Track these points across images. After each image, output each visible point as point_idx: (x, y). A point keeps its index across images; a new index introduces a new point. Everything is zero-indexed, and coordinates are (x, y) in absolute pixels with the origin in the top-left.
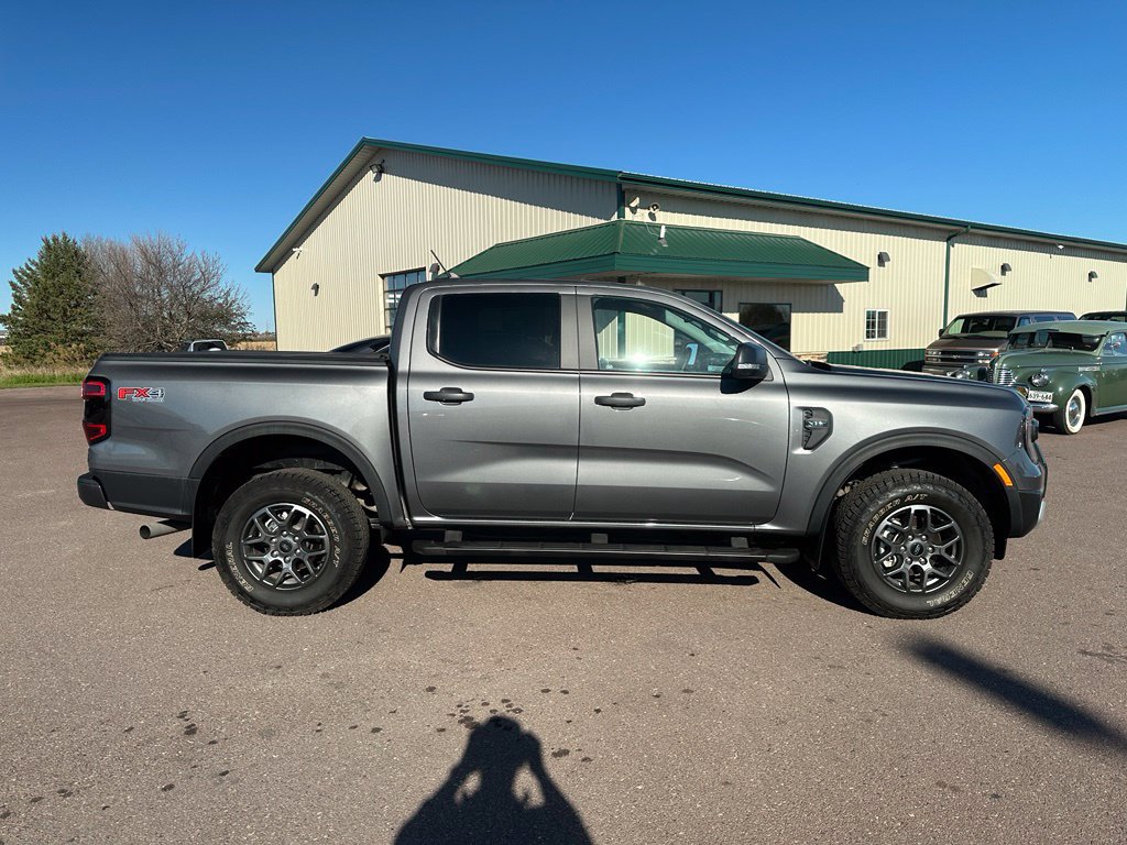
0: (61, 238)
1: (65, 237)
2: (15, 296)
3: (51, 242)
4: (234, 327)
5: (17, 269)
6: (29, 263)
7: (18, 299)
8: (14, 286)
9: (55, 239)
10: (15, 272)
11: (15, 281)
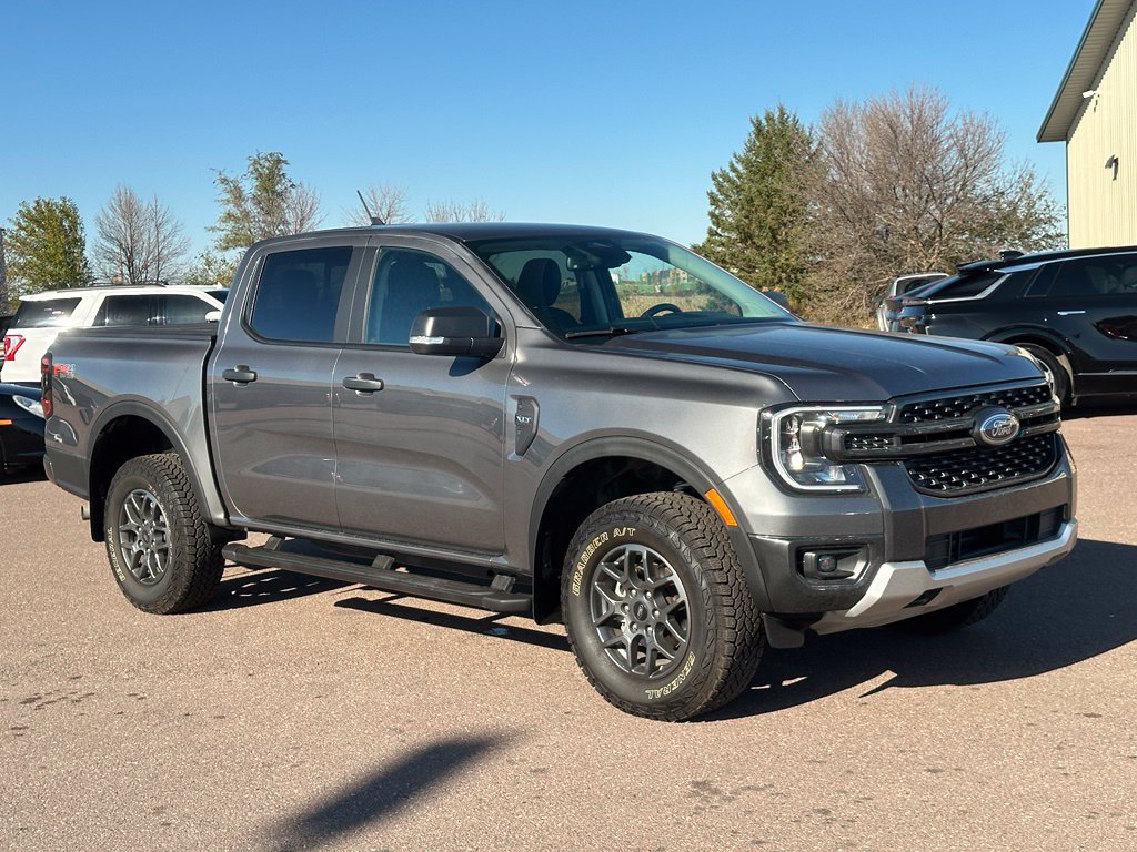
0: (776, 116)
1: (782, 114)
2: (712, 215)
3: (764, 122)
4: (1036, 243)
5: (717, 172)
6: (734, 160)
7: (716, 219)
8: (714, 200)
9: (769, 118)
10: (714, 177)
11: (715, 190)
